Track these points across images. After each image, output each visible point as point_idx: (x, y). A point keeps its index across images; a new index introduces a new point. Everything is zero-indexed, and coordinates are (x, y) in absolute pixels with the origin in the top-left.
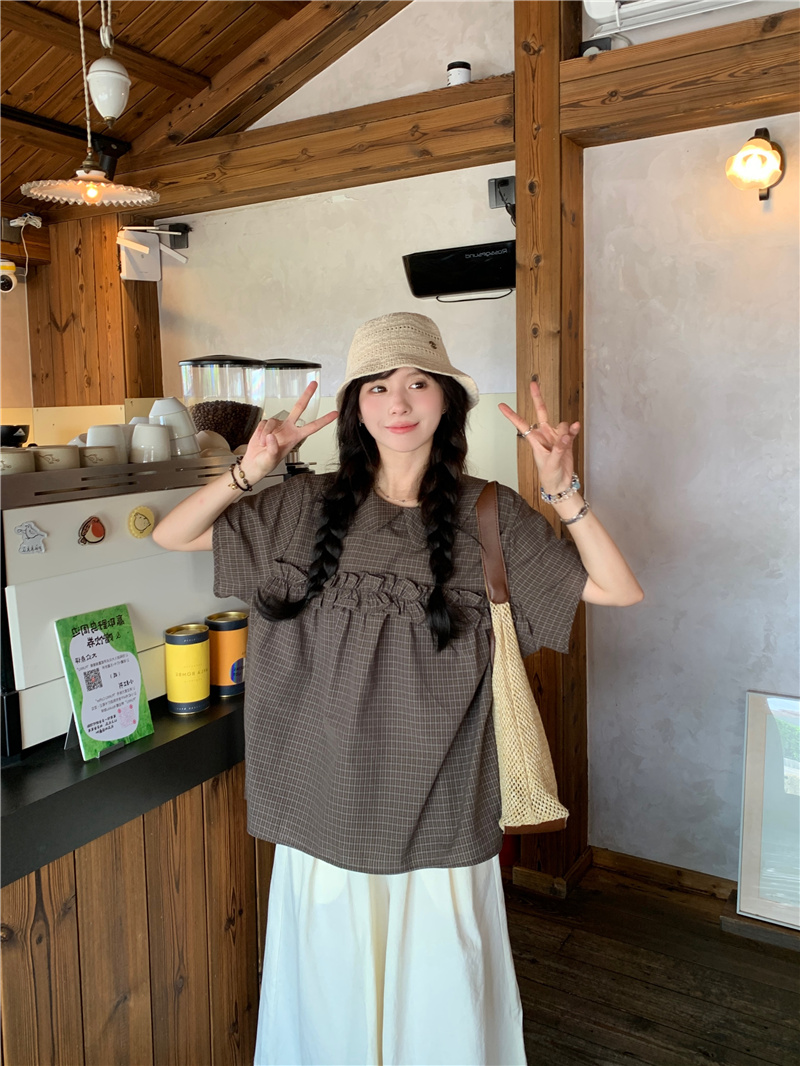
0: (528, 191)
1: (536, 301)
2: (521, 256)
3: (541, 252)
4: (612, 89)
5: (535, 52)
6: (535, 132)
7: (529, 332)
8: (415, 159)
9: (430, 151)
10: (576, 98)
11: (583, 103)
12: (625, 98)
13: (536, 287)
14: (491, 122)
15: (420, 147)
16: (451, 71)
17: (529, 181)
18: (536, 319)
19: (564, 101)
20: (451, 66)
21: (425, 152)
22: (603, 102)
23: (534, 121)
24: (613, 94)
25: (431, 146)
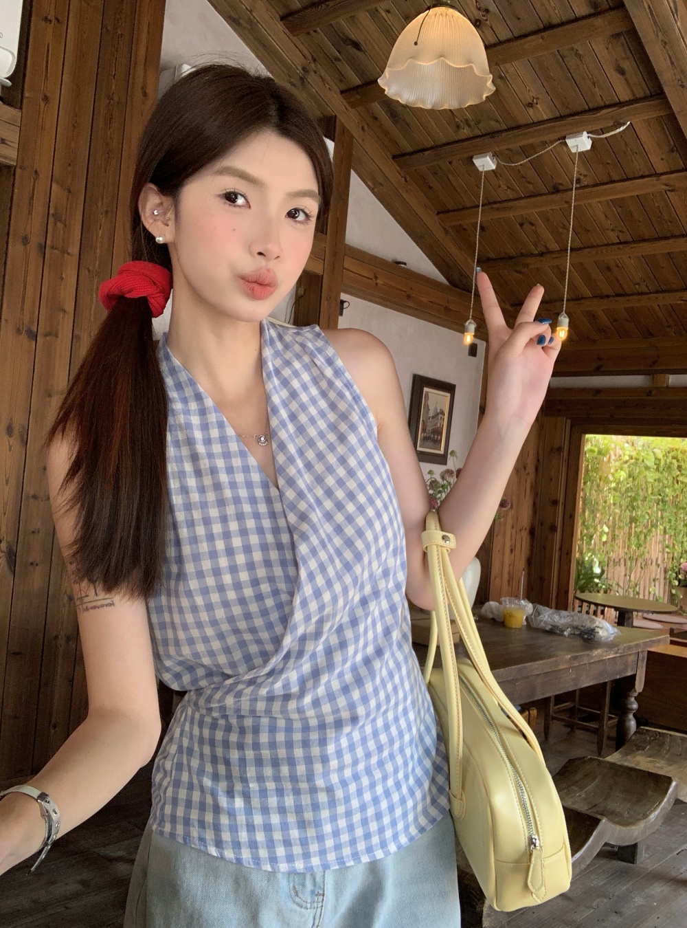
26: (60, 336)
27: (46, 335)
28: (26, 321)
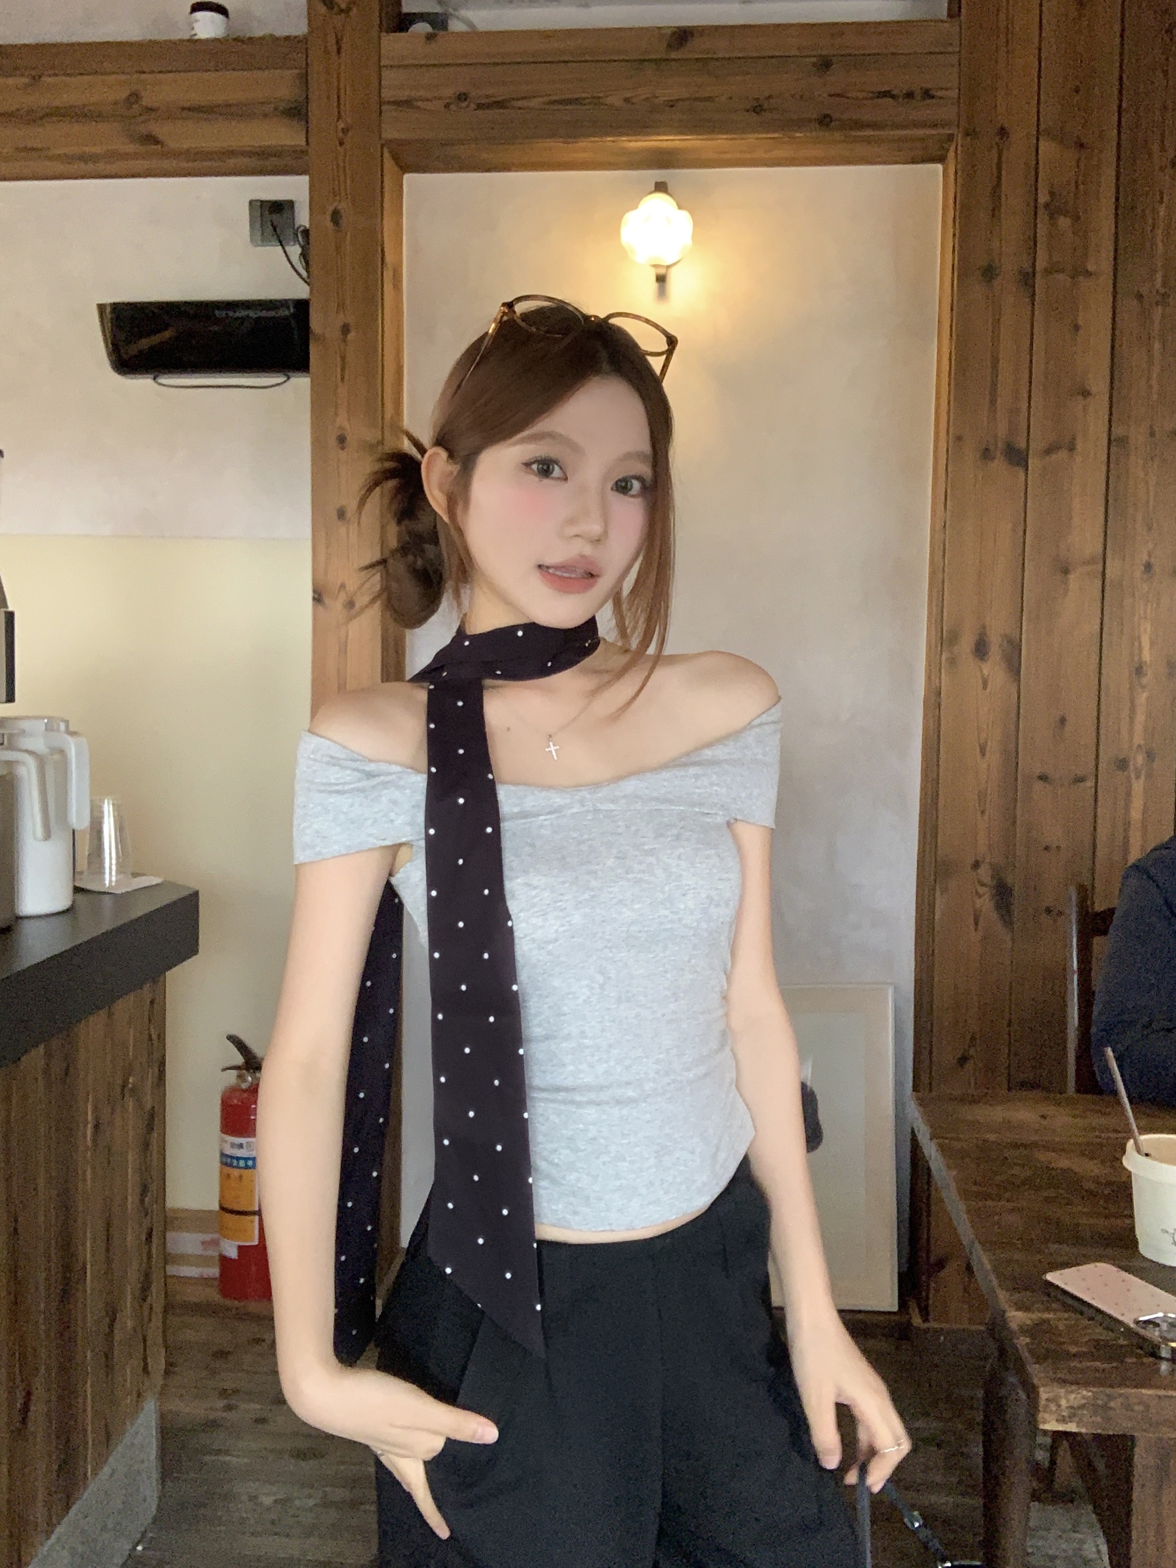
0: (329, 224)
1: (342, 391)
2: (316, 322)
3: (351, 320)
4: (463, 90)
5: (342, 11)
6: (341, 134)
7: (332, 441)
8: (131, 148)
9: (161, 137)
10: (404, 95)
11: (420, 104)
12: (480, 106)
13: (343, 370)
14: (268, 108)
15: (143, 129)
16: (199, 15)
17: (331, 209)
18: (342, 420)
19: (387, 94)
20: (196, 8)
21: (150, 139)
22: (447, 106)
23: (339, 117)
24: (462, 97)
25: (160, 130)
26: (1079, 447)
27: (1049, 451)
28: (1002, 430)
